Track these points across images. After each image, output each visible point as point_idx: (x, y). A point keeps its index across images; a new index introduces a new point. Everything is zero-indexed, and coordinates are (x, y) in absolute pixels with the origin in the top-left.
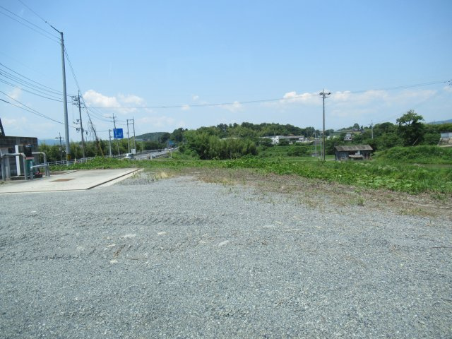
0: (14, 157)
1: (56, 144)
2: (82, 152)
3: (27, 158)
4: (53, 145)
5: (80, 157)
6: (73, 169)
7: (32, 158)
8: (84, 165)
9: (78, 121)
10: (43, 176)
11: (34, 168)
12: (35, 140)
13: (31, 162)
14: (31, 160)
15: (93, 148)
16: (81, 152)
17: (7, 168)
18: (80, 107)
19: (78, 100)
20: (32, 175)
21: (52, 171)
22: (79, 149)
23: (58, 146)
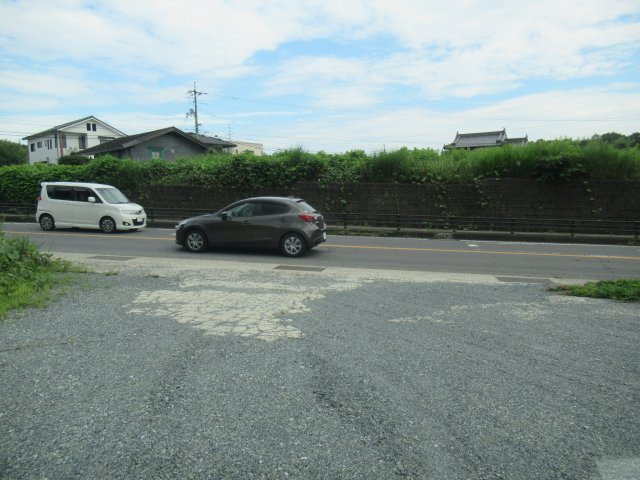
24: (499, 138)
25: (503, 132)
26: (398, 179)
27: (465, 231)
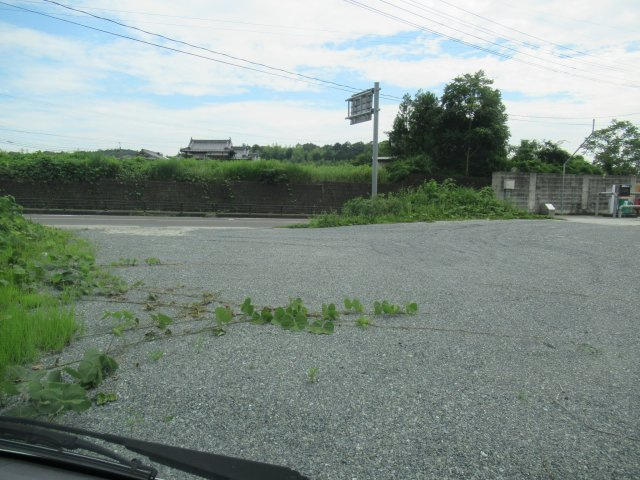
24: (227, 145)
25: (230, 141)
26: (175, 179)
27: (222, 213)
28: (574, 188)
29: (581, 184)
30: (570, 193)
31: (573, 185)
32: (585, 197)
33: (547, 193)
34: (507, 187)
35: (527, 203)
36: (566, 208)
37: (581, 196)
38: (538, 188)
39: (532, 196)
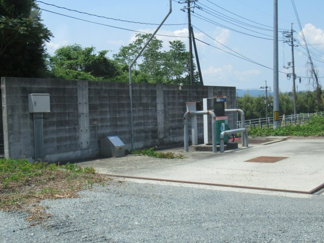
0: (201, 115)
1: (262, 96)
2: (293, 106)
3: (217, 119)
4: (257, 97)
5: (289, 112)
6: (283, 135)
7: (225, 118)
8: (298, 129)
9: (289, 64)
10: (240, 146)
11: (225, 134)
12: (233, 89)
13: (223, 124)
14: (223, 121)
15: (306, 101)
16: (291, 106)
17: (193, 130)
18: (293, 46)
19: (290, 35)
20: (223, 146)
21: (253, 137)
22: (288, 102)
23: (263, 98)
28: (146, 106)
29: (154, 98)
30: (141, 114)
31: (144, 101)
32: (160, 118)
33: (108, 116)
34: (36, 110)
35: (76, 138)
36: (138, 140)
37: (156, 119)
38: (92, 108)
39: (84, 123)
